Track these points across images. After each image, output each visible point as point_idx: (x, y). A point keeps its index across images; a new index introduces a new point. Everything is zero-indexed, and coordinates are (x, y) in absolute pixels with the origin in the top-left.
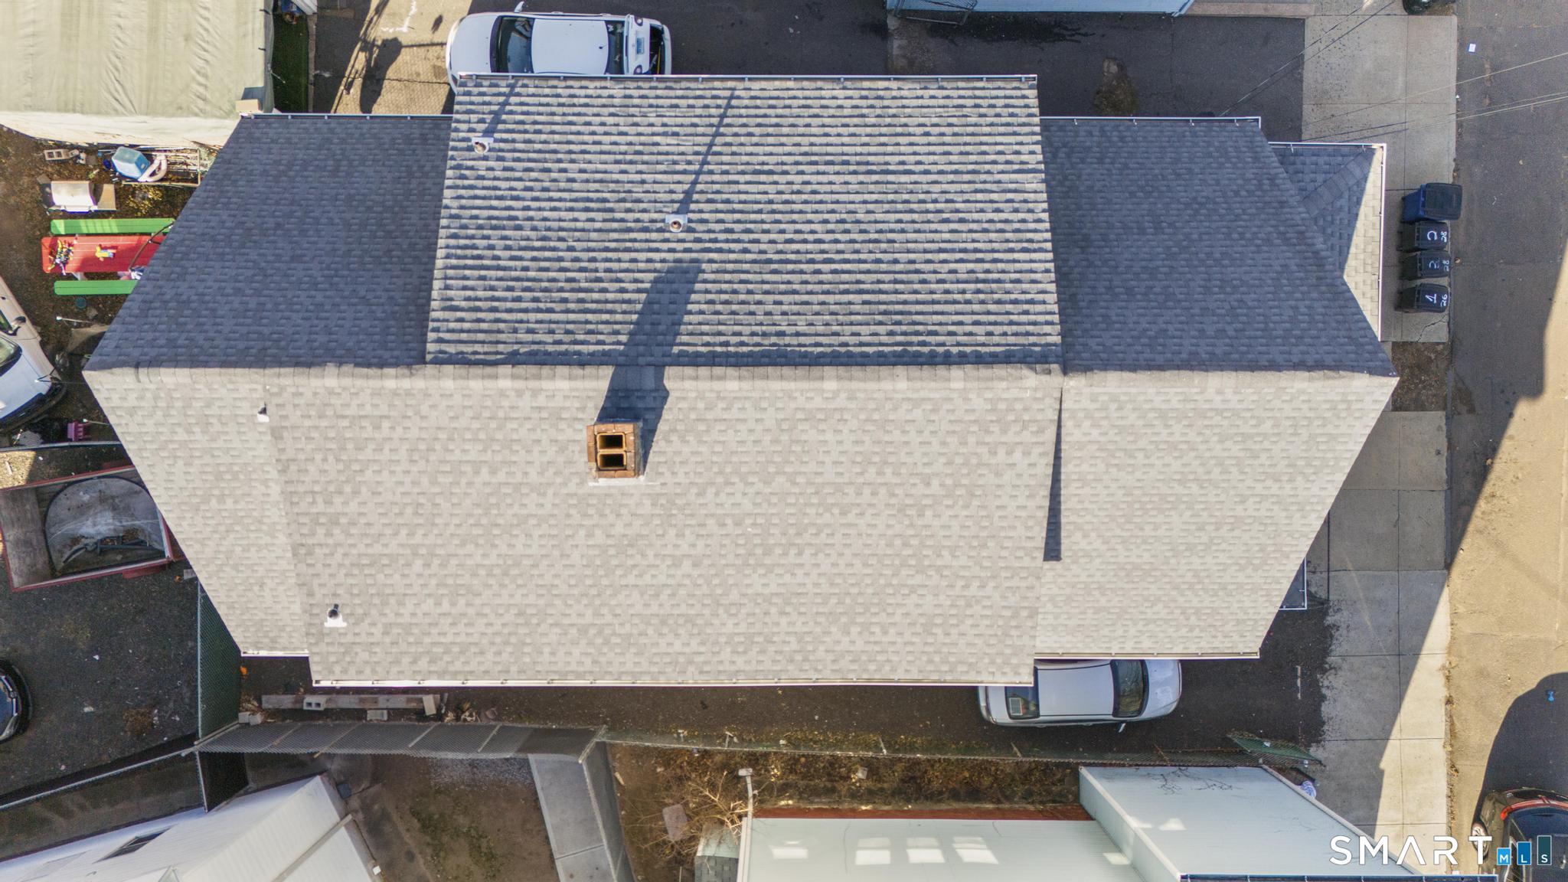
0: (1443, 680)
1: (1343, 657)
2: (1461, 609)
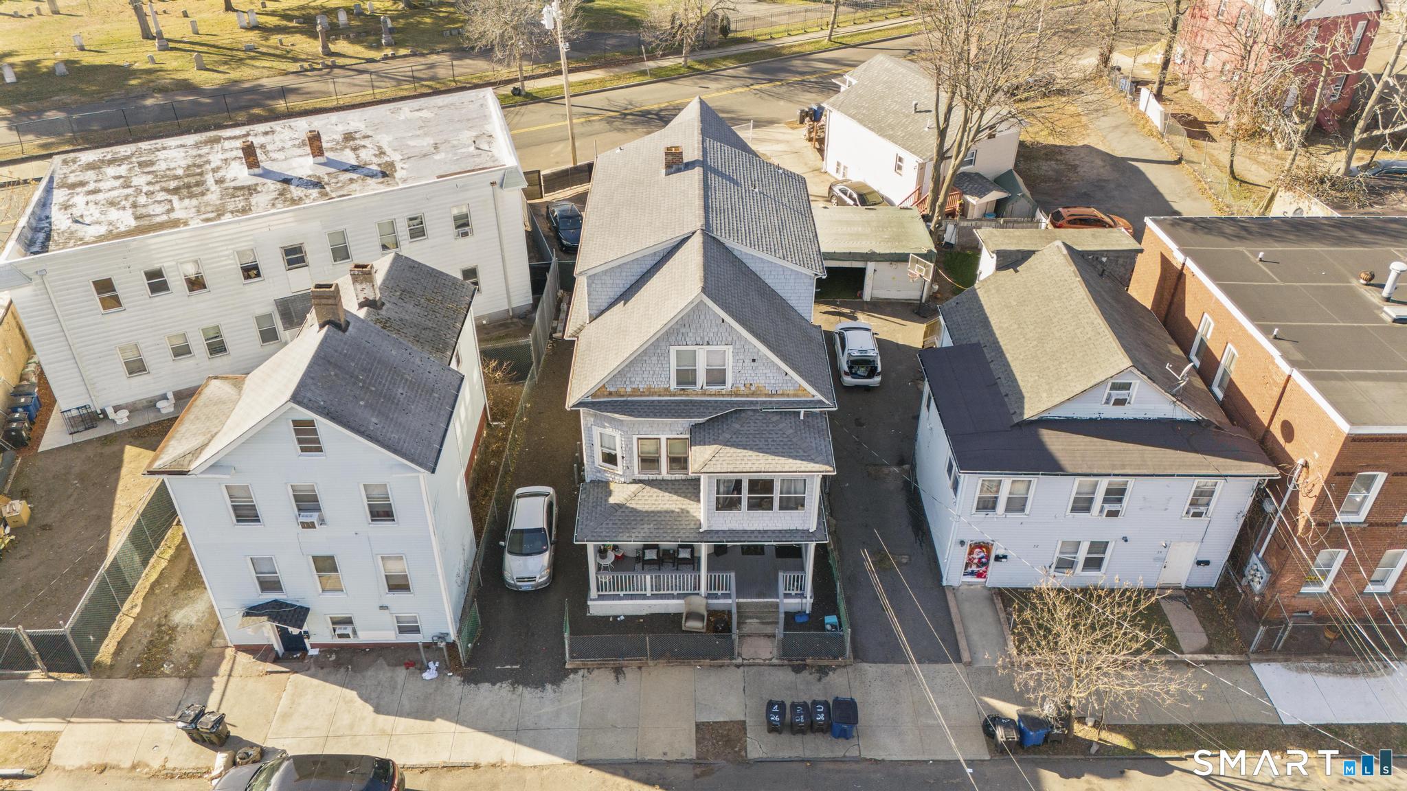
0: (493, 761)
1: (521, 696)
2: (545, 773)
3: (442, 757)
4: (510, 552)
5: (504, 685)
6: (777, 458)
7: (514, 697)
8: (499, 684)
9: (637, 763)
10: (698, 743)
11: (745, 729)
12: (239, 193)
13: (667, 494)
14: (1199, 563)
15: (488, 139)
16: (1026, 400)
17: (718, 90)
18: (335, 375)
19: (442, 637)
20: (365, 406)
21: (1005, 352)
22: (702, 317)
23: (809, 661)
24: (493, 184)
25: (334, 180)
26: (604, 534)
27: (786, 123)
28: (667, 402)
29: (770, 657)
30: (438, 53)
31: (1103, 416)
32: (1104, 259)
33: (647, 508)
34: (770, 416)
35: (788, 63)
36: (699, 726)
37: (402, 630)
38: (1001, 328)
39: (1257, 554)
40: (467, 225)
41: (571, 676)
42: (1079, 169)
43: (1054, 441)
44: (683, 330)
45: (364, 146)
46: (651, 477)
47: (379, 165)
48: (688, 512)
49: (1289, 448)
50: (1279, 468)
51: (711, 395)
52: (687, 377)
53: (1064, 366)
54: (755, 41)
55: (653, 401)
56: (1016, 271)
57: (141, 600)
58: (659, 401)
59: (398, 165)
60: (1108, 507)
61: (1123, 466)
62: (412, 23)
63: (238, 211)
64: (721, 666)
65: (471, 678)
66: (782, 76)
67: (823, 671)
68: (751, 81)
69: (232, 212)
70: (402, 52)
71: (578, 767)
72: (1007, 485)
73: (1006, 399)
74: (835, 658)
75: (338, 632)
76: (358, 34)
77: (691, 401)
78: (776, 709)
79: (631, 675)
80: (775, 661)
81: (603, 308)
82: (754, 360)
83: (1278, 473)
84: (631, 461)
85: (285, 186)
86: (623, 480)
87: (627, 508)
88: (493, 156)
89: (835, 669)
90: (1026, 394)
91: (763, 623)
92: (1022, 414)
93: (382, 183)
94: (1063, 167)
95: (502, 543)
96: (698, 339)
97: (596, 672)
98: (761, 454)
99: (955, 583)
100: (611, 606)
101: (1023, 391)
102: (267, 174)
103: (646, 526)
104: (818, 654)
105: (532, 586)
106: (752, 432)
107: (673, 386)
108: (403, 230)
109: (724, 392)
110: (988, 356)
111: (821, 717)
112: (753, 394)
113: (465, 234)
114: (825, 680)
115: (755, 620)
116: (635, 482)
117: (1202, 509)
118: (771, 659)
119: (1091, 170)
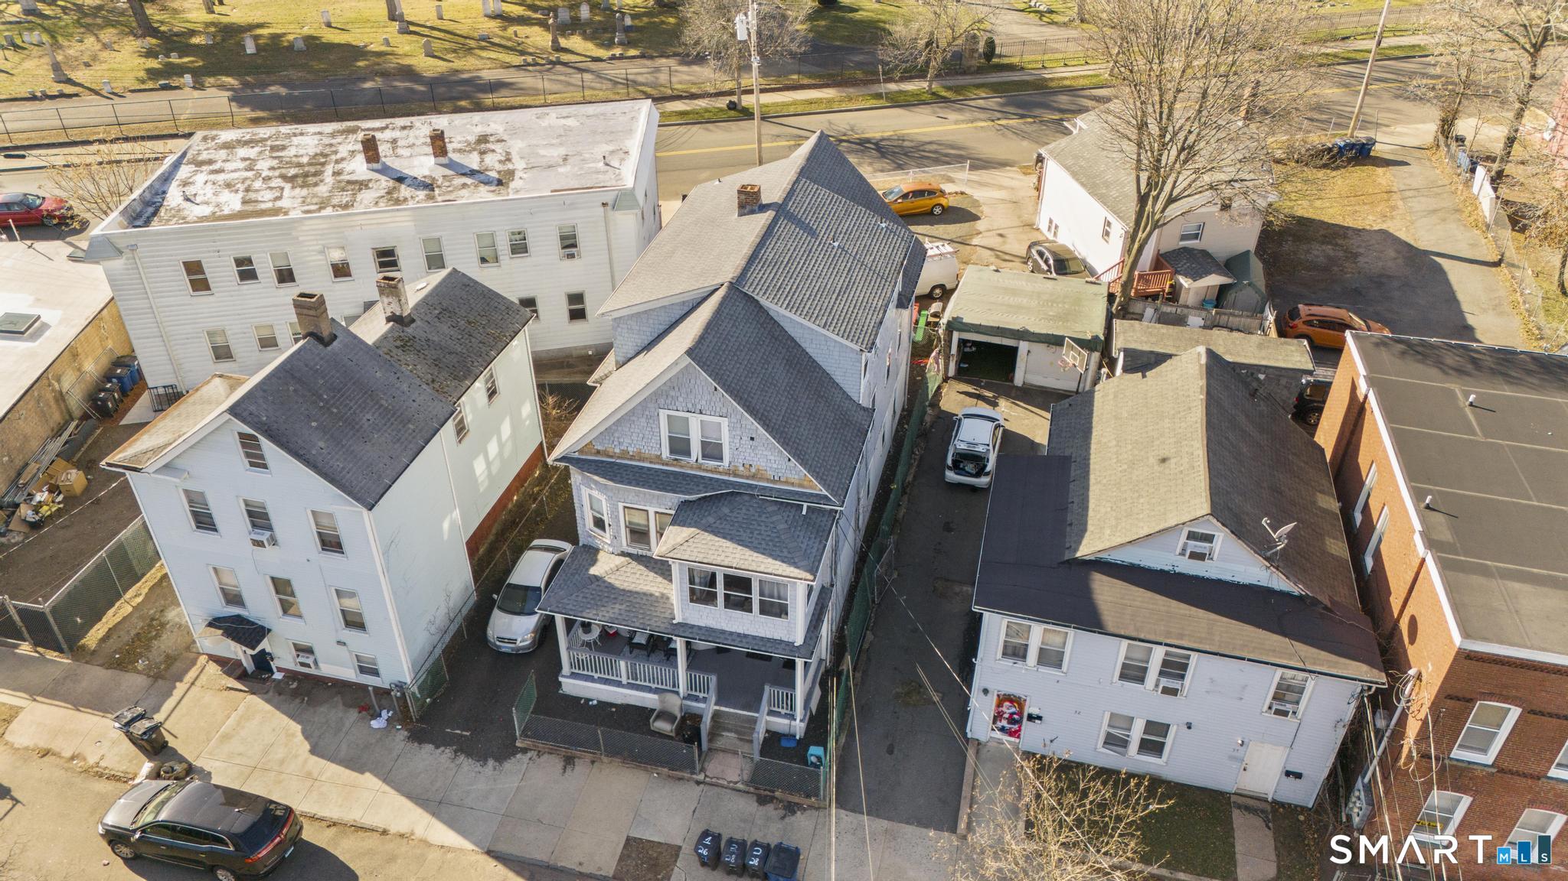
0: (402, 831)
1: (459, 765)
2: (450, 856)
3: (354, 814)
4: (500, 608)
5: (447, 751)
6: (756, 554)
7: (453, 765)
8: (442, 748)
9: (548, 867)
10: (621, 859)
11: (677, 856)
12: (350, 187)
13: (652, 574)
14: (1288, 774)
15: (623, 156)
16: (1087, 534)
17: (956, 122)
18: (295, 391)
19: (400, 686)
20: (316, 428)
21: (1091, 472)
22: (693, 381)
23: (778, 794)
24: (604, 205)
25: (447, 184)
26: (570, 607)
27: (1020, 168)
28: (657, 470)
29: (736, 779)
30: (668, 57)
31: (1177, 570)
32: (1262, 377)
33: (626, 586)
34: (768, 504)
35: (1052, 98)
36: (630, 842)
37: (363, 670)
38: (1099, 442)
39: (1363, 778)
40: (574, 246)
41: (519, 756)
42: (1360, 259)
43: (1106, 591)
44: (672, 393)
45: (493, 151)
46: (640, 552)
47: (499, 172)
48: (668, 598)
49: (1411, 651)
50: (1388, 675)
51: (707, 471)
52: (680, 446)
53: (1142, 500)
54: (1022, 69)
55: (643, 468)
56: (1144, 376)
57: (146, 590)
58: (649, 469)
59: (518, 174)
60: (1165, 682)
61: (1181, 636)
62: (655, 22)
63: (340, 206)
64: (680, 779)
65: (418, 737)
66: (1037, 112)
67: (791, 809)
68: (999, 115)
69: (334, 207)
70: (632, 52)
71: (486, 857)
72: (1037, 634)
73: (1068, 529)
74: (808, 796)
75: (301, 659)
76: (595, 31)
77: (683, 475)
78: (708, 841)
79: (581, 768)
80: (740, 786)
81: (630, 356)
82: (752, 439)
83: (1384, 680)
84: (619, 531)
85: (397, 184)
86: (611, 549)
87: (605, 582)
88: (619, 175)
89: (805, 809)
90: (1090, 528)
91: (741, 740)
92: (1076, 550)
93: (493, 191)
94: (1341, 254)
95: (495, 596)
96: (690, 406)
97: (546, 756)
98: (740, 548)
99: (983, 739)
100: (584, 687)
101: (1090, 522)
102: (385, 170)
103: (617, 606)
104: (791, 789)
105: (512, 649)
106: (740, 519)
107: (666, 453)
108: (503, 246)
109: (721, 469)
110: (1073, 474)
111: (755, 862)
112: (753, 477)
113: (571, 256)
114: (789, 820)
115: (732, 735)
116: (623, 554)
117: (1289, 707)
118: (736, 783)
119: (1372, 262)
